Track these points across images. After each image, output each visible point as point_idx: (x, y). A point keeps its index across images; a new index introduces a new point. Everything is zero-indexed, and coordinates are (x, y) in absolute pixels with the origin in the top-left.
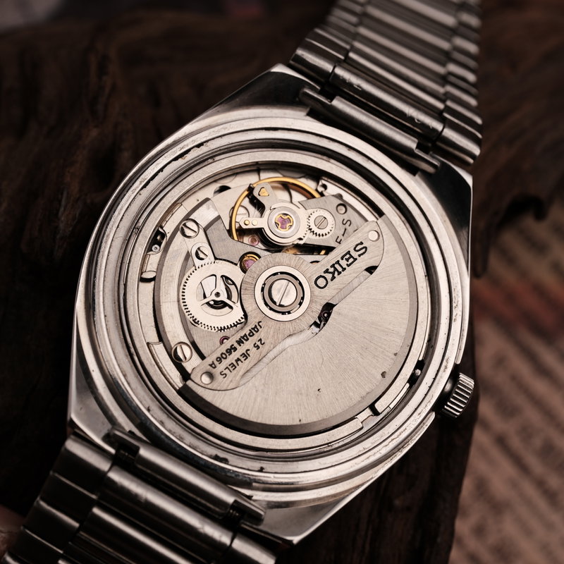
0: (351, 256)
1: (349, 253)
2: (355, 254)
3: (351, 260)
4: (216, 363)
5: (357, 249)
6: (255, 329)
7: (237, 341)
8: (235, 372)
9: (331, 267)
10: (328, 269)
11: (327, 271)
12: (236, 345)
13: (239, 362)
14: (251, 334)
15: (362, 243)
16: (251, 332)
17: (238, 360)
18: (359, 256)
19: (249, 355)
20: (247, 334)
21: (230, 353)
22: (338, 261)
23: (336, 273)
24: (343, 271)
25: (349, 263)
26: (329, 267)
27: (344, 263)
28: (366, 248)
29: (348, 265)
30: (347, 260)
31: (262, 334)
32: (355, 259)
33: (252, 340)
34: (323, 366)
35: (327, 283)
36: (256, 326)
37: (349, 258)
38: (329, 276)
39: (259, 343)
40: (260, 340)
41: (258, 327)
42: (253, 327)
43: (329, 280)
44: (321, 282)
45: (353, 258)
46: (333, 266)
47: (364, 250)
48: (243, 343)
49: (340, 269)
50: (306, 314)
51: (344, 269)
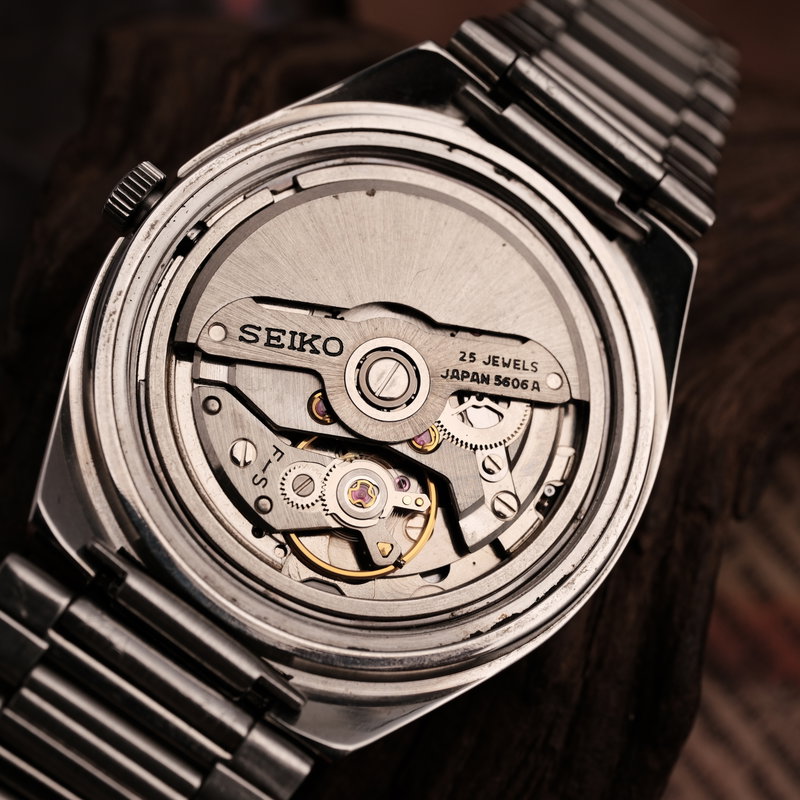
0: (270, 338)
1: (268, 344)
2: (263, 336)
3: (274, 334)
4: (530, 385)
5: (253, 338)
6: (455, 374)
7: (488, 383)
8: (522, 359)
9: (304, 350)
10: (311, 352)
11: (315, 351)
12: (492, 381)
13: (507, 361)
14: (465, 374)
15: (242, 339)
16: (463, 378)
17: (506, 365)
18: (259, 329)
19: (489, 357)
20: (469, 379)
21: (507, 379)
22: (289, 348)
23: (306, 339)
24: (296, 333)
25: (280, 334)
26: (307, 353)
27: (286, 340)
28: (242, 329)
29: (284, 332)
30: (278, 339)
31: (454, 363)
32: (269, 330)
33: (471, 368)
35: (328, 339)
36: (452, 378)
37: (274, 338)
38: (318, 344)
39: (467, 358)
40: (462, 359)
41: (450, 373)
42: (455, 379)
43: (323, 340)
44: (333, 347)
45: (269, 334)
46: (302, 349)
47: (247, 329)
48: (483, 375)
49: (298, 338)
50: (386, 334)
51: (293, 333)
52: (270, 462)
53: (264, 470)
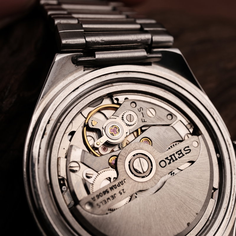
0: (181, 153)
1: (181, 150)
2: (184, 152)
3: (181, 155)
4: (96, 198)
5: (185, 149)
6: (122, 183)
7: (110, 188)
8: (104, 205)
9: (170, 156)
10: (168, 157)
11: (167, 158)
12: (109, 190)
13: (109, 200)
14: (119, 185)
15: (188, 147)
16: (119, 184)
17: (108, 199)
18: (186, 153)
19: (115, 197)
20: (117, 185)
21: (105, 194)
22: (174, 154)
23: (172, 160)
24: (176, 160)
25: (180, 156)
26: (168, 156)
27: (177, 156)
28: (190, 150)
29: (179, 158)
30: (179, 154)
31: (124, 186)
32: (184, 155)
33: (119, 189)
34: (155, 213)
35: (166, 165)
36: (122, 181)
37: (180, 154)
38: (168, 161)
39: (122, 191)
40: (123, 190)
41: (123, 182)
42: (121, 181)
43: (167, 164)
44: (163, 164)
45: (183, 154)
46: (171, 156)
47: (189, 151)
48: (113, 189)
49: (174, 159)
50: (151, 180)
51: (176, 159)
52: (143, 117)
53: (142, 113)
